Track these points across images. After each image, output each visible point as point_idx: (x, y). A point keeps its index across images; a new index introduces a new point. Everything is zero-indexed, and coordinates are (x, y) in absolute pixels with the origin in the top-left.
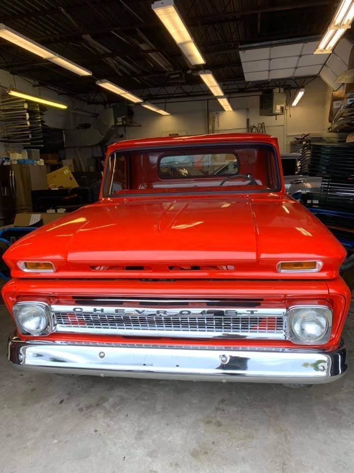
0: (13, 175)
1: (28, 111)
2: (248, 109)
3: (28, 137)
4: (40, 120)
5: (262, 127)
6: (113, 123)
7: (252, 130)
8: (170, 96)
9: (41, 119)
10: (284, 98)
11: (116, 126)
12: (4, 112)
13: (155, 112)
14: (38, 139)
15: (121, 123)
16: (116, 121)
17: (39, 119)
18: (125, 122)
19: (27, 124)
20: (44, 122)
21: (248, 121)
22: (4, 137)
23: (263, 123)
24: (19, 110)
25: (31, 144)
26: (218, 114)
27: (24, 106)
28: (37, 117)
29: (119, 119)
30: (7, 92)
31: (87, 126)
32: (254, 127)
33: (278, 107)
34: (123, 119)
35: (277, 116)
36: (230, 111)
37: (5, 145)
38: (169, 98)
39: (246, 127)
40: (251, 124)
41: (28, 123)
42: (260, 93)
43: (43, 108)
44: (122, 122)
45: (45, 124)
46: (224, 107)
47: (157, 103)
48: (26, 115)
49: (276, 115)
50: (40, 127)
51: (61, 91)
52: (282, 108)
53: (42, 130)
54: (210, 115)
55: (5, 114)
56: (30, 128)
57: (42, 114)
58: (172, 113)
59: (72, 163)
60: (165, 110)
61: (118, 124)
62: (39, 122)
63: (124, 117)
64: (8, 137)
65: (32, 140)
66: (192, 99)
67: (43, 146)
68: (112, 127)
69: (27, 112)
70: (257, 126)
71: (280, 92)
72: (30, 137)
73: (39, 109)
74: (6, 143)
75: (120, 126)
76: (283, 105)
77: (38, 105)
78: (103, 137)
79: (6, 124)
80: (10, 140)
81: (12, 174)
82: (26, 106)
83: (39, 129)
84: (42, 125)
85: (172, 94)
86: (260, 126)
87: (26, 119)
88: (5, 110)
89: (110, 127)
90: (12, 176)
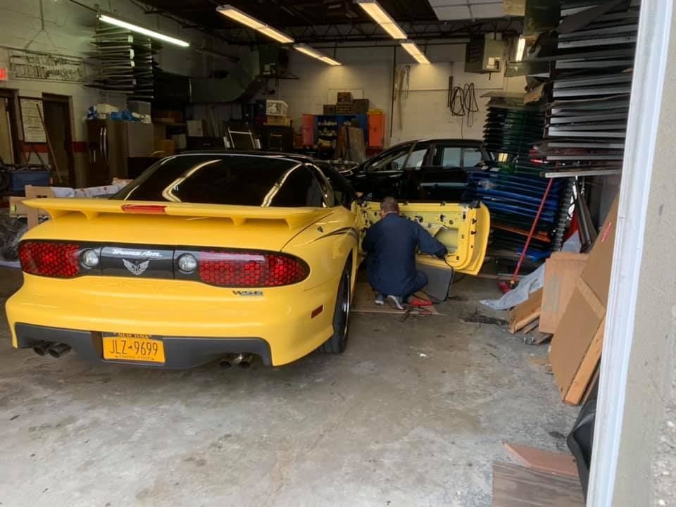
0: (105, 134)
1: (134, 47)
2: (452, 63)
3: (131, 83)
4: (151, 61)
5: (469, 89)
6: (257, 72)
7: (456, 93)
8: (342, 39)
9: (152, 59)
10: (501, 48)
11: (261, 76)
12: (101, 46)
13: (316, 60)
14: (146, 88)
15: (269, 73)
16: (262, 70)
17: (149, 59)
18: (274, 72)
19: (130, 65)
20: (157, 64)
21: (451, 79)
22: (99, 81)
23: (472, 84)
24: (121, 44)
25: (135, 94)
26: (409, 67)
27: (127, 40)
28: (148, 56)
29: (267, 67)
30: (97, 16)
31: (222, 74)
32: (459, 88)
33: (491, 61)
34: (272, 66)
35: (492, 74)
36: (427, 64)
37: (100, 93)
38: (342, 40)
39: (447, 88)
40: (455, 84)
41: (133, 64)
42: (468, 40)
43: (157, 45)
44: (271, 71)
45: (158, 66)
46: (416, 57)
47: (321, 48)
48: (129, 52)
49: (490, 72)
50: (151, 70)
51: (187, 22)
52: (497, 63)
53: (152, 76)
54: (397, 69)
55: (102, 50)
56: (135, 70)
57: (154, 53)
58: (344, 62)
59: (200, 126)
60: (334, 58)
61: (265, 73)
62: (150, 63)
63: (274, 64)
64: (105, 82)
65: (136, 88)
66: (373, 43)
67: (152, 97)
68: (257, 77)
69: (132, 48)
70: (463, 88)
71: (495, 39)
72: (135, 83)
73: (150, 45)
74: (102, 90)
75: (267, 77)
76: (499, 59)
77: (149, 40)
78: (244, 91)
79: (103, 63)
80: (108, 86)
81: (103, 133)
82: (131, 39)
83: (149, 74)
84: (154, 67)
85: (347, 36)
86: (467, 87)
87: (129, 57)
88: (102, 43)
89: (253, 78)
90: (103, 135)
